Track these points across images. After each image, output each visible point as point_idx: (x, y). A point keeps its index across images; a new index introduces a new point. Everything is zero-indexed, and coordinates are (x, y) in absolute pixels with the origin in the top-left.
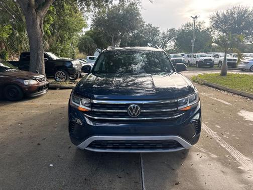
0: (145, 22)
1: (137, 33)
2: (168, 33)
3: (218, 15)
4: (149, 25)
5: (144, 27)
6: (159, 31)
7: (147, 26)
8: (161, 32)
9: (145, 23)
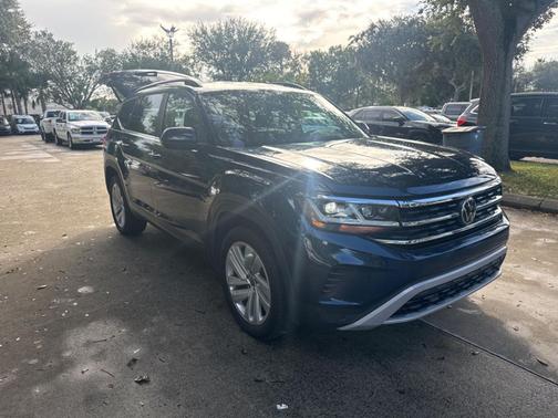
0: (29, 26)
1: (12, 54)
2: (100, 60)
3: (204, 32)
4: (44, 34)
5: (29, 38)
6: (74, 53)
7: (37, 36)
8: (80, 55)
9: (32, 30)
